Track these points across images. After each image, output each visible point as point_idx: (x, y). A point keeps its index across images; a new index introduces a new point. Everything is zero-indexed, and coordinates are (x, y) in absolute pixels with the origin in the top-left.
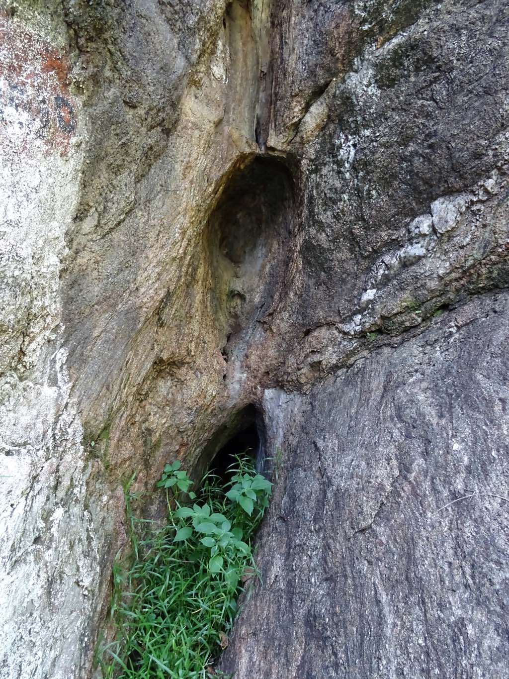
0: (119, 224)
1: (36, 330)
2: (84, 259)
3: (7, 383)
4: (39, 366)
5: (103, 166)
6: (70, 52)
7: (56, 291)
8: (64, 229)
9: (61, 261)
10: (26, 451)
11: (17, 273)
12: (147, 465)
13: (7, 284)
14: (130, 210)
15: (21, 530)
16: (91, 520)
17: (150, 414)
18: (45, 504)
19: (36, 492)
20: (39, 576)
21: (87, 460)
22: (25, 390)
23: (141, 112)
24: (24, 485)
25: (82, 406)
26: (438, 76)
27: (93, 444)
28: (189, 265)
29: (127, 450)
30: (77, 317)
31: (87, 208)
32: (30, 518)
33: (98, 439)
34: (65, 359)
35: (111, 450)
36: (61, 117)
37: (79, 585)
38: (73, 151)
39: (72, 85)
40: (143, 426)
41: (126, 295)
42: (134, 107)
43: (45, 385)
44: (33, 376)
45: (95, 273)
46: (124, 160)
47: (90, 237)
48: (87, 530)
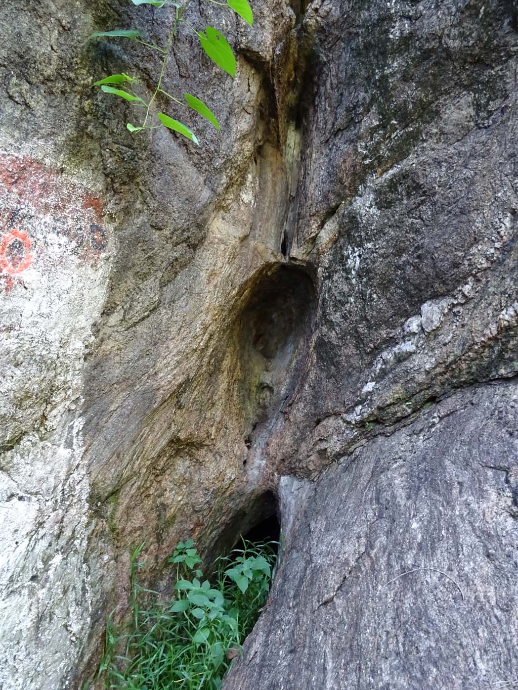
0: (143, 319)
1: (58, 399)
2: (108, 346)
3: (29, 440)
4: (59, 430)
5: (130, 274)
6: (107, 193)
7: (79, 370)
8: (91, 321)
9: (86, 347)
10: (36, 499)
11: (44, 352)
12: (159, 539)
13: (35, 360)
14: (155, 309)
15: (21, 566)
16: (88, 574)
17: (166, 490)
18: (47, 549)
19: (40, 536)
20: (30, 610)
21: (91, 517)
22: (43, 448)
23: (167, 232)
24: (29, 528)
25: (92, 468)
26: (424, 200)
27: (99, 504)
28: (211, 357)
29: (138, 519)
30: (96, 393)
31: (113, 305)
32: (31, 558)
33: (106, 501)
34: (82, 426)
35: (118, 515)
36: (94, 239)
37: (67, 630)
38: (102, 263)
39: (106, 216)
40: (159, 501)
41: (144, 378)
42: (160, 229)
43: (62, 446)
44: (52, 438)
45: (117, 359)
46: (150, 269)
47: (115, 329)
48: (83, 581)
